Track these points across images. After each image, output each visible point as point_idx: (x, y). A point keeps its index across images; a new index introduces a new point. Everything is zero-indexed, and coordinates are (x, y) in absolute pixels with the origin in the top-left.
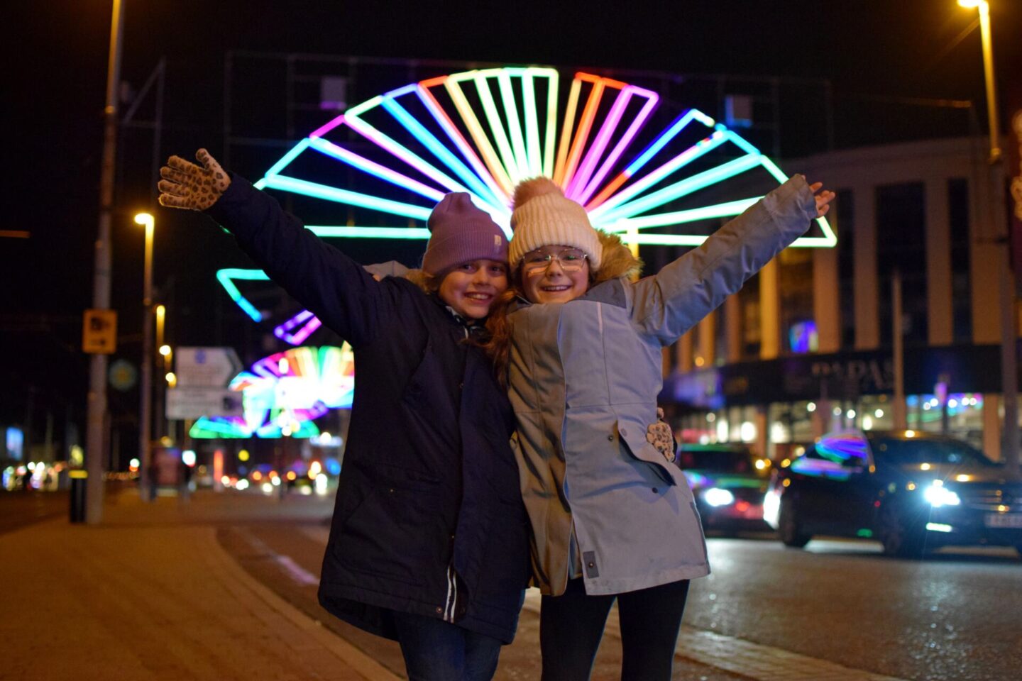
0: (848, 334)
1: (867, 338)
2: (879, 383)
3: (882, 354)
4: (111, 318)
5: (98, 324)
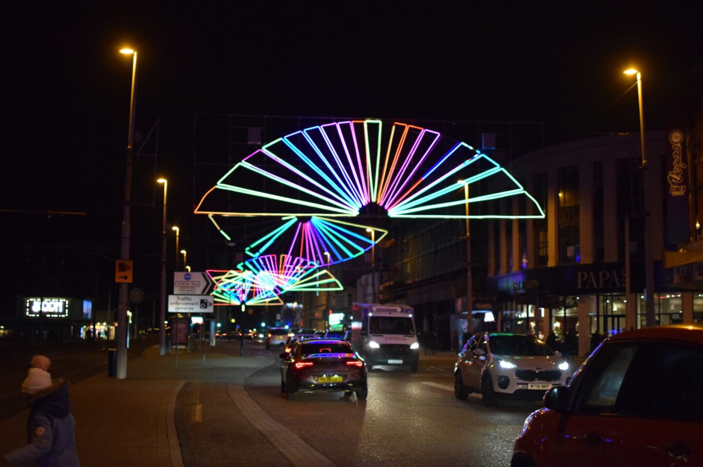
0: (599, 252)
1: (611, 257)
2: (618, 285)
3: (619, 266)
4: (130, 263)
5: (123, 268)
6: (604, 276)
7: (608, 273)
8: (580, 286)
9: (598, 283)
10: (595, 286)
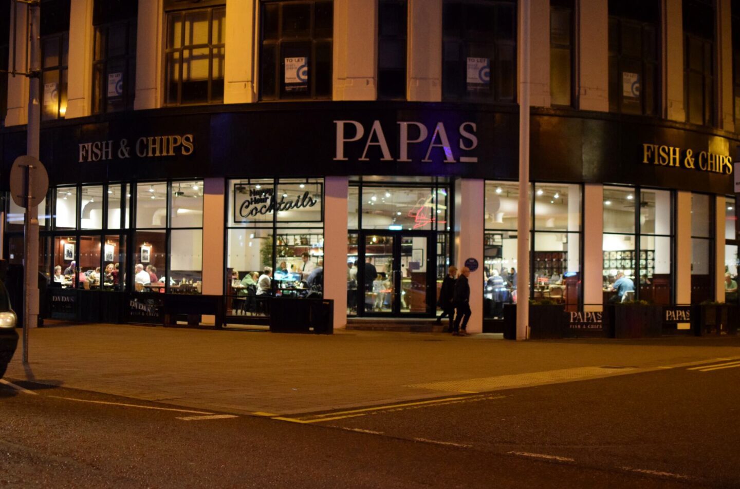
6: (413, 132)
7: (422, 127)
8: (340, 156)
9: (394, 151)
10: (387, 156)
